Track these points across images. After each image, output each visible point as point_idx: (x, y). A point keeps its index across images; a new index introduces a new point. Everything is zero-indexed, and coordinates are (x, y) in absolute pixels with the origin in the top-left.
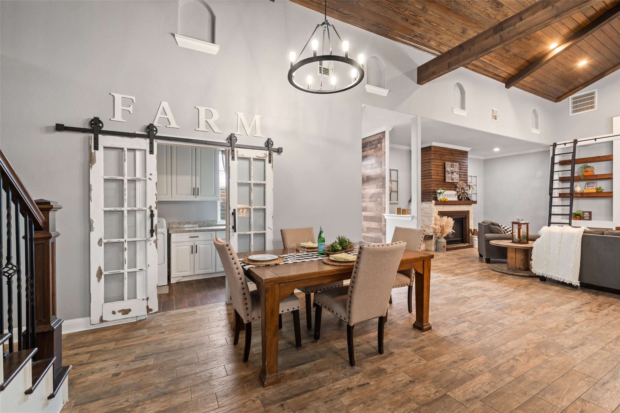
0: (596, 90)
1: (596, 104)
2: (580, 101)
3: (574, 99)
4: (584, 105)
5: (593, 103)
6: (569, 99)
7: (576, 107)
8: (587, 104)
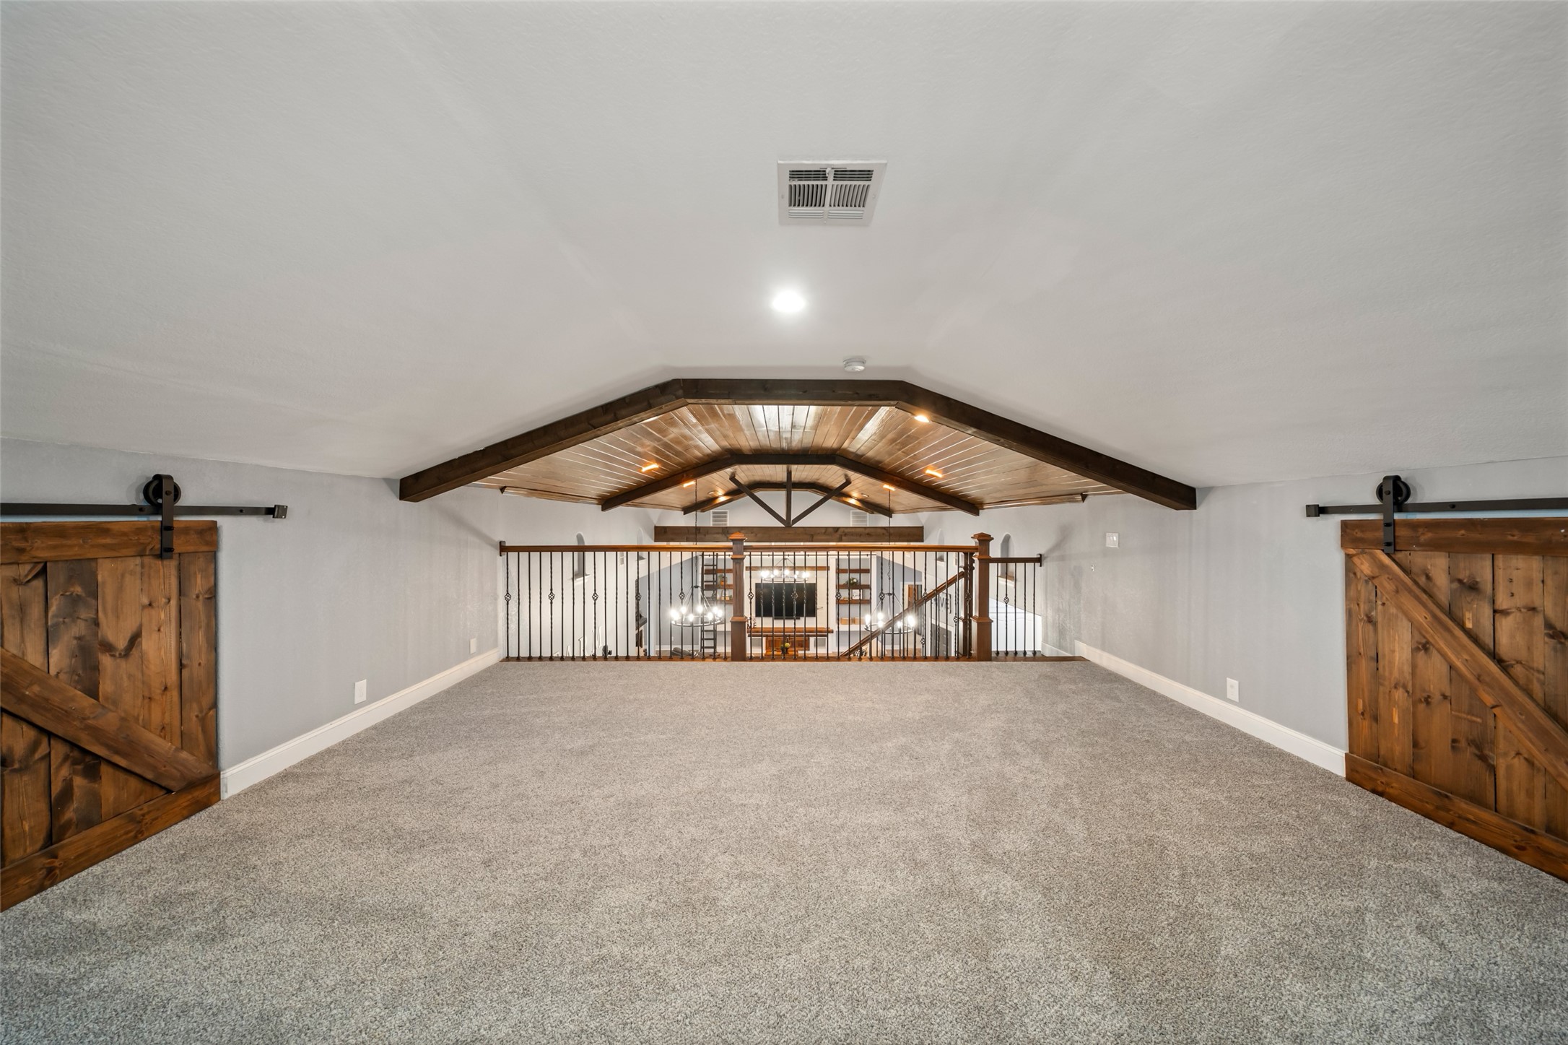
3: (714, 513)
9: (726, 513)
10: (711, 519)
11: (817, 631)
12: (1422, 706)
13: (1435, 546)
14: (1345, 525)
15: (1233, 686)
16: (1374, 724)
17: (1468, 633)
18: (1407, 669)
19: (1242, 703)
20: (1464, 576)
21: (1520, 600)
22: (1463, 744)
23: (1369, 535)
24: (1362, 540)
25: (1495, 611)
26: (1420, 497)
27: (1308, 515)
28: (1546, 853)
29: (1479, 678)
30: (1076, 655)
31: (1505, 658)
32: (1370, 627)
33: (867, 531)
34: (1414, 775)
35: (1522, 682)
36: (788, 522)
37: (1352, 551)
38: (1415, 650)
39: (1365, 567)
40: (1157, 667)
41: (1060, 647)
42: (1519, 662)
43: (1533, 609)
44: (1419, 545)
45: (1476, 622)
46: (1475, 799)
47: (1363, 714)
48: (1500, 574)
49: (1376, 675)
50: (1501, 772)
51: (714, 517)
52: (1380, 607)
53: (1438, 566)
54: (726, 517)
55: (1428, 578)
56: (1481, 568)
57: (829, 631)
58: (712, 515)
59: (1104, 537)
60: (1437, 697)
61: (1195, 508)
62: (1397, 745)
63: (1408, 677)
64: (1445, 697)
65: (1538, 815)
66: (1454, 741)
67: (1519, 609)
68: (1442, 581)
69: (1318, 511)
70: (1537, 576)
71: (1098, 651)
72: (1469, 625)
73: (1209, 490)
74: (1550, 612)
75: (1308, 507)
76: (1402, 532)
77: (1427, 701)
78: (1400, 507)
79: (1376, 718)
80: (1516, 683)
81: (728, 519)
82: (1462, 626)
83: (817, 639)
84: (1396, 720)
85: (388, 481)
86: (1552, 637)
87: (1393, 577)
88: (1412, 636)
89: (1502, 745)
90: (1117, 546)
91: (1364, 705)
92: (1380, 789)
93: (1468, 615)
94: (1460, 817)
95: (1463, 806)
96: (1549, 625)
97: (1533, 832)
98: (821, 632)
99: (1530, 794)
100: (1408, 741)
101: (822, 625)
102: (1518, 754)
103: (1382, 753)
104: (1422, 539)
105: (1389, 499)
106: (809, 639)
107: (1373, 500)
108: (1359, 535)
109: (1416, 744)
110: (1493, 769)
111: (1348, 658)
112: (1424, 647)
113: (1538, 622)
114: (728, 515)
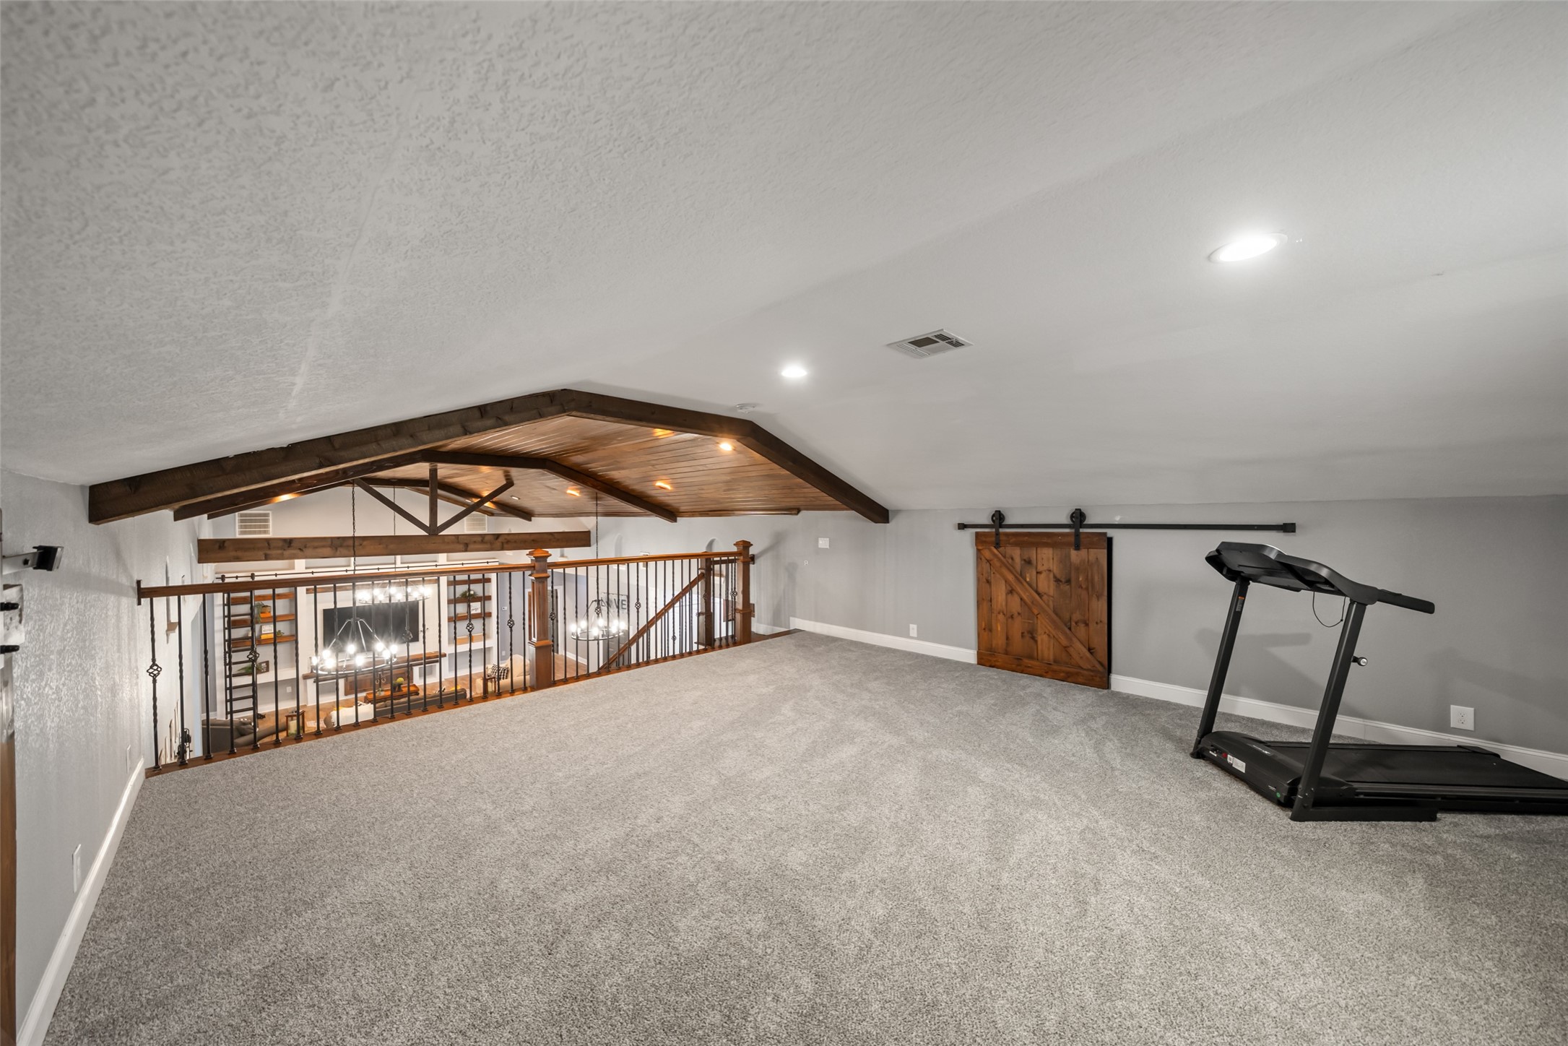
0: (270, 512)
1: (271, 529)
2: (251, 521)
3: (241, 516)
4: (255, 527)
5: (267, 526)
6: (235, 516)
7: (246, 527)
8: (260, 527)
9: (267, 515)
10: (237, 524)
11: (425, 658)
12: (1010, 620)
13: (1016, 544)
14: (977, 534)
15: (913, 629)
16: (990, 633)
17: (1027, 582)
18: (1004, 604)
19: (918, 638)
20: (1026, 557)
21: (1045, 567)
22: (1026, 634)
23: (988, 539)
24: (985, 542)
25: (1037, 573)
26: (1009, 521)
27: (959, 529)
28: (1054, 671)
29: (1032, 603)
30: (791, 628)
31: (1041, 592)
32: (988, 585)
33: (532, 537)
34: (1007, 653)
35: (1046, 602)
36: (433, 530)
37: (980, 548)
38: (1007, 594)
39: (987, 554)
40: (861, 626)
41: (775, 624)
42: (1045, 594)
43: (1050, 571)
44: (1009, 544)
45: (1031, 578)
46: (1031, 657)
47: (984, 629)
48: (1039, 556)
49: (991, 610)
50: (1039, 642)
51: (242, 521)
52: (992, 575)
53: (1016, 553)
54: (267, 521)
55: (1012, 559)
56: (1032, 553)
57: (441, 655)
58: (237, 518)
59: (817, 542)
60: (1016, 614)
61: (888, 522)
62: (999, 641)
63: (1004, 607)
64: (1019, 614)
65: (1052, 658)
66: (1022, 633)
67: (1045, 571)
68: (1018, 560)
69: (962, 526)
70: (1051, 556)
71: (812, 623)
72: (1028, 580)
73: (897, 512)
74: (1055, 571)
75: (959, 524)
76: (1003, 538)
77: (1012, 617)
78: (1001, 526)
79: (991, 630)
80: (1044, 602)
81: (271, 523)
82: (1025, 580)
83: (425, 667)
84: (999, 629)
85: (82, 487)
86: (1055, 581)
87: (999, 560)
88: (1006, 588)
89: (1040, 631)
90: (828, 547)
91: (985, 625)
92: (993, 664)
93: (1028, 575)
94: (1026, 667)
95: (1026, 661)
96: (1055, 577)
97: (1050, 664)
98: (429, 658)
99: (1049, 649)
100: (1004, 638)
101: (432, 648)
102: (1045, 633)
103: (994, 646)
104: (1011, 541)
105: (997, 522)
106: (412, 669)
107: (989, 522)
108: (984, 539)
109: (1007, 638)
110: (1036, 642)
111: (978, 602)
112: (1011, 591)
113: (1051, 576)
114: (271, 518)
